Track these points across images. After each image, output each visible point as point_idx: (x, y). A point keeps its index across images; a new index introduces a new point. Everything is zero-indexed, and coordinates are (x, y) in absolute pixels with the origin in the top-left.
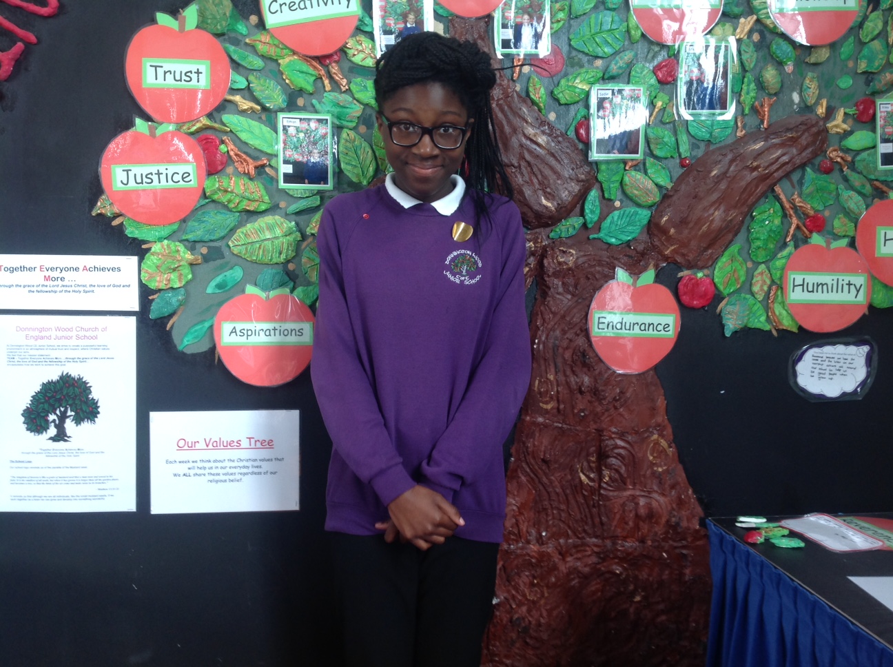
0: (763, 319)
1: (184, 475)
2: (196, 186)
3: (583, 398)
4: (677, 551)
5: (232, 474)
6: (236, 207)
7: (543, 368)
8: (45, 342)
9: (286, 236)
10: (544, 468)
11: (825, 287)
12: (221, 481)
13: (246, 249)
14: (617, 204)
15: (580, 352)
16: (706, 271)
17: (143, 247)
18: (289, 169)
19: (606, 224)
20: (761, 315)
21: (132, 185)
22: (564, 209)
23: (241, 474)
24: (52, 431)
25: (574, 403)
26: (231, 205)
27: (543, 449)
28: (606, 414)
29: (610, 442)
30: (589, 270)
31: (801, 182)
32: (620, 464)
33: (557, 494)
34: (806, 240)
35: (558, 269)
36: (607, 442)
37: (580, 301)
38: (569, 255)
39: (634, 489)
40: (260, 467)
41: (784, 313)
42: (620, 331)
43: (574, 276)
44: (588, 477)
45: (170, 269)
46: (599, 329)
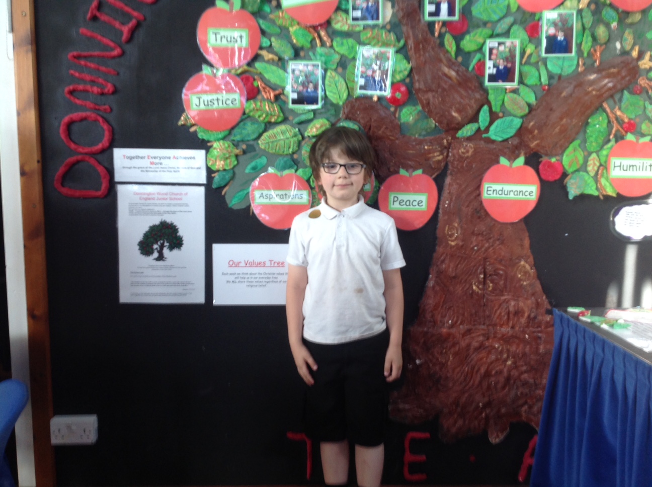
0: (594, 188)
1: (233, 282)
2: (240, 107)
3: (476, 238)
4: (535, 334)
5: (260, 282)
6: (263, 120)
7: (451, 219)
8: (151, 201)
9: (293, 137)
11: (635, 167)
12: (254, 286)
13: (269, 145)
14: (501, 115)
15: (476, 209)
16: (558, 158)
17: (209, 144)
18: (295, 96)
19: (492, 128)
20: (592, 186)
21: (202, 107)
22: (466, 119)
23: (266, 282)
24: (156, 255)
25: (470, 241)
26: (261, 119)
27: (451, 270)
28: (491, 249)
30: (482, 157)
31: (620, 100)
32: (499, 279)
33: (459, 298)
34: (622, 138)
35: (461, 156)
38: (469, 148)
39: (508, 295)
40: (277, 278)
41: (608, 184)
42: (501, 196)
44: (478, 287)
45: (225, 158)
46: (487, 194)
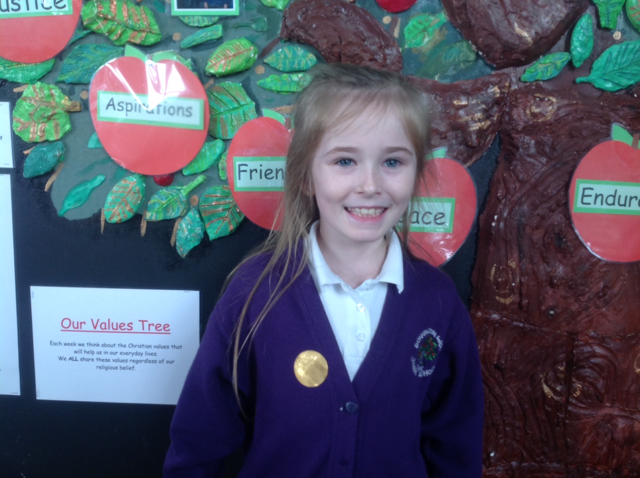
1: (70, 359)
2: (71, 13)
3: (554, 292)
5: (123, 361)
6: (119, 39)
7: (503, 252)
10: (497, 376)
12: (111, 368)
14: (617, 35)
15: (555, 234)
17: (16, 90)
19: (599, 63)
22: (544, 40)
23: (133, 361)
25: (541, 298)
26: (113, 37)
27: (497, 352)
28: (584, 314)
29: (587, 349)
30: (573, 124)
32: (596, 375)
33: (513, 409)
35: (531, 123)
36: (581, 348)
37: (558, 166)
38: (547, 104)
39: (611, 407)
40: (155, 354)
42: (612, 207)
43: (552, 132)
44: (553, 390)
45: (44, 117)
46: (583, 203)
